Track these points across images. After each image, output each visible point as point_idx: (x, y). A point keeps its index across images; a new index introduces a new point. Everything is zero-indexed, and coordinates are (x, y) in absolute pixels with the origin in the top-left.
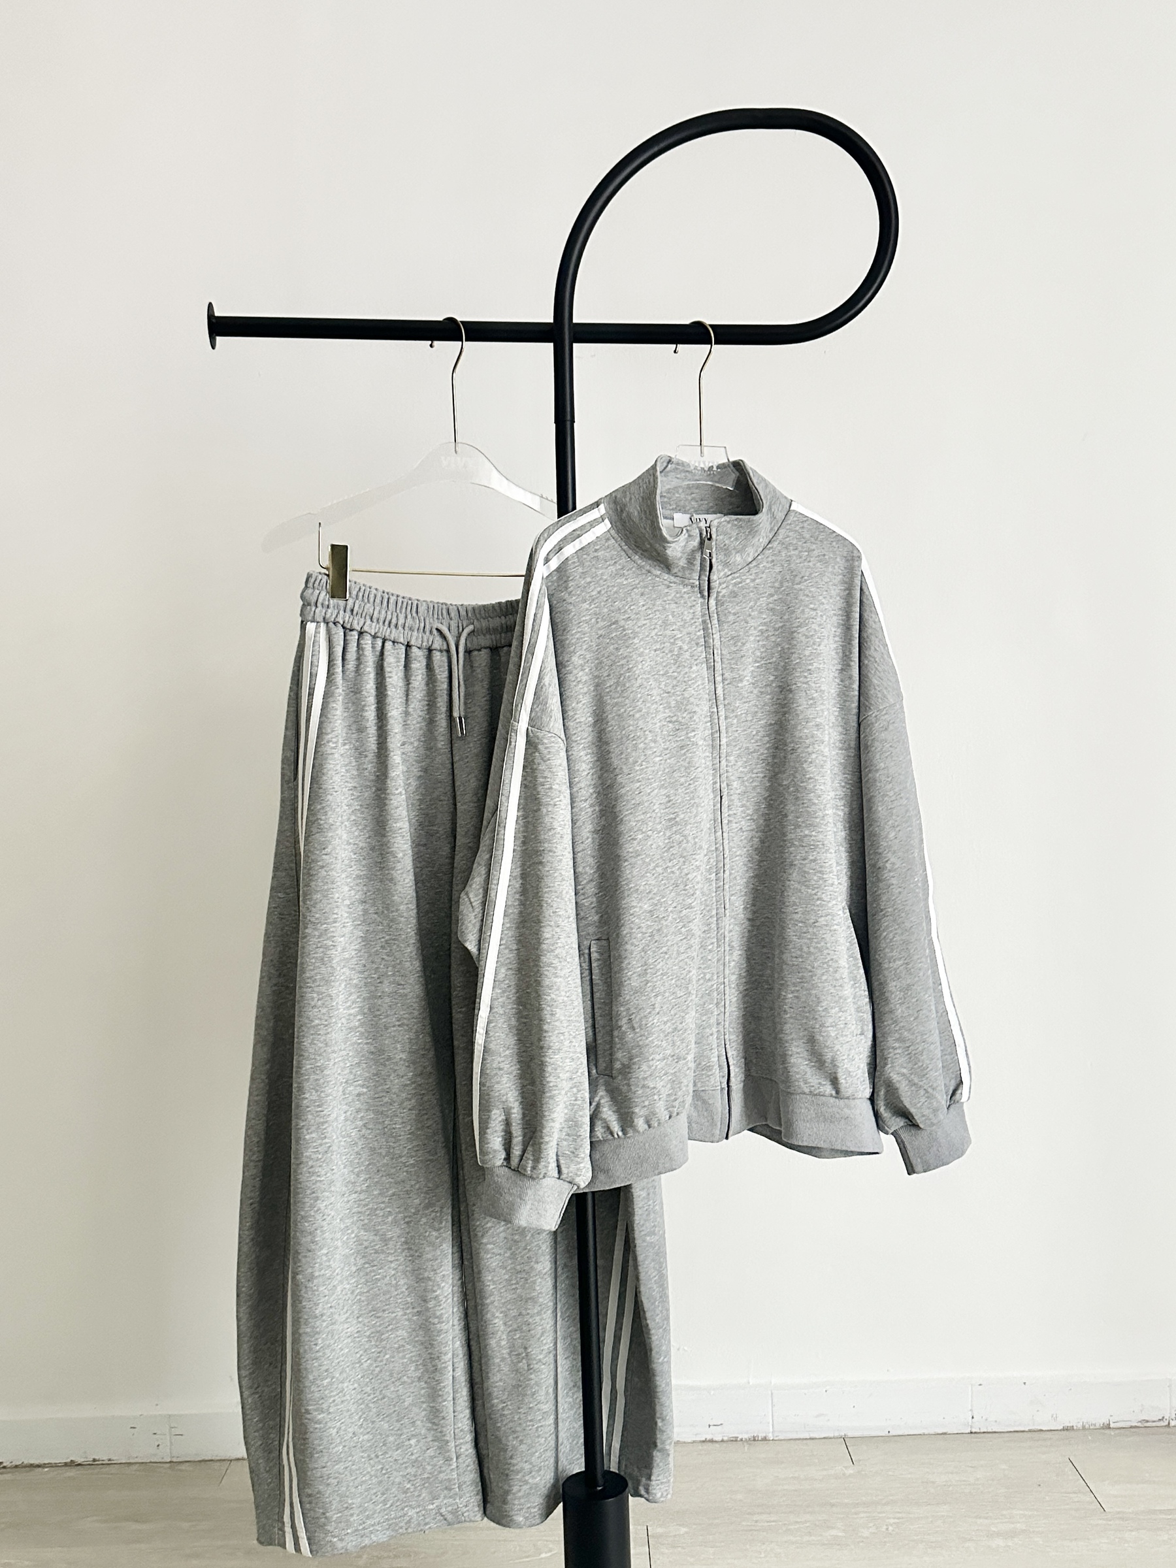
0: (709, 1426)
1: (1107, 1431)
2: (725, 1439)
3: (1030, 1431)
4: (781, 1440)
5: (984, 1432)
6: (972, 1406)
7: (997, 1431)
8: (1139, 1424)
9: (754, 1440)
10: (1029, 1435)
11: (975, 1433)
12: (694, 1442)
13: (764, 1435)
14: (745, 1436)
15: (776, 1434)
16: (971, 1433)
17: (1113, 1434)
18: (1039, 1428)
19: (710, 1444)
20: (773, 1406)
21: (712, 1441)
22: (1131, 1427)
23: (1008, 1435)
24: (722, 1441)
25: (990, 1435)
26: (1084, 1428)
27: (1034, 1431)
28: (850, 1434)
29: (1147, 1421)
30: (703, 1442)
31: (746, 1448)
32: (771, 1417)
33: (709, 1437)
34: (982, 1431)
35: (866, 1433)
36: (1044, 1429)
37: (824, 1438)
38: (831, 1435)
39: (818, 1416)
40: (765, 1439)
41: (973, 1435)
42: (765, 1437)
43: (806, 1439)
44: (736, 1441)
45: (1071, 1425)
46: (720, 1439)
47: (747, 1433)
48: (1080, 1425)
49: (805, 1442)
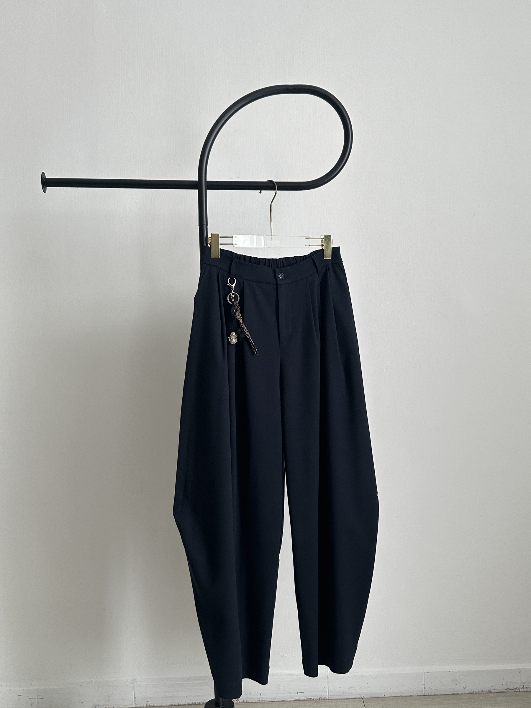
0: (298, 693)
1: (490, 695)
2: (305, 699)
3: (453, 694)
4: (333, 700)
5: (430, 695)
6: (424, 683)
7: (436, 694)
8: (504, 691)
9: (319, 700)
10: (451, 697)
11: (426, 695)
12: (290, 701)
13: (324, 697)
14: (315, 698)
15: (330, 697)
16: (424, 695)
17: (493, 696)
18: (457, 693)
19: (297, 702)
20: (328, 683)
21: (299, 700)
22: (502, 692)
23: (441, 697)
24: (304, 700)
25: (433, 697)
26: (479, 692)
27: (455, 694)
28: (366, 696)
29: (509, 689)
30: (295, 700)
31: (315, 704)
32: (327, 689)
33: (297, 698)
34: (430, 694)
35: (373, 696)
36: (459, 693)
37: (353, 698)
38: (357, 697)
39: (349, 688)
40: (325, 699)
41: (425, 697)
42: (325, 698)
43: (345, 699)
44: (311, 700)
45: (472, 691)
46: (303, 699)
47: (316, 696)
48: (477, 691)
49: (344, 700)
